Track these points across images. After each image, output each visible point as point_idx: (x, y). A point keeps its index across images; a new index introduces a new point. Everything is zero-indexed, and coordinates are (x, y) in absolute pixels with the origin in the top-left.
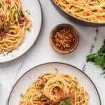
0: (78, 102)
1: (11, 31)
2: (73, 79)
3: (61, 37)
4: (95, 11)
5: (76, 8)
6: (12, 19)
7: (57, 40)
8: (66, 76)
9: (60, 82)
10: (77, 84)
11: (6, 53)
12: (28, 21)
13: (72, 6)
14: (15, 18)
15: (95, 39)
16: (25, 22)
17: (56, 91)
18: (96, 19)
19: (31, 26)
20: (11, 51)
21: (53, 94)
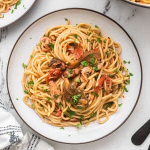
2: (93, 28)
8: (83, 26)
9: (76, 36)
21: (69, 55)
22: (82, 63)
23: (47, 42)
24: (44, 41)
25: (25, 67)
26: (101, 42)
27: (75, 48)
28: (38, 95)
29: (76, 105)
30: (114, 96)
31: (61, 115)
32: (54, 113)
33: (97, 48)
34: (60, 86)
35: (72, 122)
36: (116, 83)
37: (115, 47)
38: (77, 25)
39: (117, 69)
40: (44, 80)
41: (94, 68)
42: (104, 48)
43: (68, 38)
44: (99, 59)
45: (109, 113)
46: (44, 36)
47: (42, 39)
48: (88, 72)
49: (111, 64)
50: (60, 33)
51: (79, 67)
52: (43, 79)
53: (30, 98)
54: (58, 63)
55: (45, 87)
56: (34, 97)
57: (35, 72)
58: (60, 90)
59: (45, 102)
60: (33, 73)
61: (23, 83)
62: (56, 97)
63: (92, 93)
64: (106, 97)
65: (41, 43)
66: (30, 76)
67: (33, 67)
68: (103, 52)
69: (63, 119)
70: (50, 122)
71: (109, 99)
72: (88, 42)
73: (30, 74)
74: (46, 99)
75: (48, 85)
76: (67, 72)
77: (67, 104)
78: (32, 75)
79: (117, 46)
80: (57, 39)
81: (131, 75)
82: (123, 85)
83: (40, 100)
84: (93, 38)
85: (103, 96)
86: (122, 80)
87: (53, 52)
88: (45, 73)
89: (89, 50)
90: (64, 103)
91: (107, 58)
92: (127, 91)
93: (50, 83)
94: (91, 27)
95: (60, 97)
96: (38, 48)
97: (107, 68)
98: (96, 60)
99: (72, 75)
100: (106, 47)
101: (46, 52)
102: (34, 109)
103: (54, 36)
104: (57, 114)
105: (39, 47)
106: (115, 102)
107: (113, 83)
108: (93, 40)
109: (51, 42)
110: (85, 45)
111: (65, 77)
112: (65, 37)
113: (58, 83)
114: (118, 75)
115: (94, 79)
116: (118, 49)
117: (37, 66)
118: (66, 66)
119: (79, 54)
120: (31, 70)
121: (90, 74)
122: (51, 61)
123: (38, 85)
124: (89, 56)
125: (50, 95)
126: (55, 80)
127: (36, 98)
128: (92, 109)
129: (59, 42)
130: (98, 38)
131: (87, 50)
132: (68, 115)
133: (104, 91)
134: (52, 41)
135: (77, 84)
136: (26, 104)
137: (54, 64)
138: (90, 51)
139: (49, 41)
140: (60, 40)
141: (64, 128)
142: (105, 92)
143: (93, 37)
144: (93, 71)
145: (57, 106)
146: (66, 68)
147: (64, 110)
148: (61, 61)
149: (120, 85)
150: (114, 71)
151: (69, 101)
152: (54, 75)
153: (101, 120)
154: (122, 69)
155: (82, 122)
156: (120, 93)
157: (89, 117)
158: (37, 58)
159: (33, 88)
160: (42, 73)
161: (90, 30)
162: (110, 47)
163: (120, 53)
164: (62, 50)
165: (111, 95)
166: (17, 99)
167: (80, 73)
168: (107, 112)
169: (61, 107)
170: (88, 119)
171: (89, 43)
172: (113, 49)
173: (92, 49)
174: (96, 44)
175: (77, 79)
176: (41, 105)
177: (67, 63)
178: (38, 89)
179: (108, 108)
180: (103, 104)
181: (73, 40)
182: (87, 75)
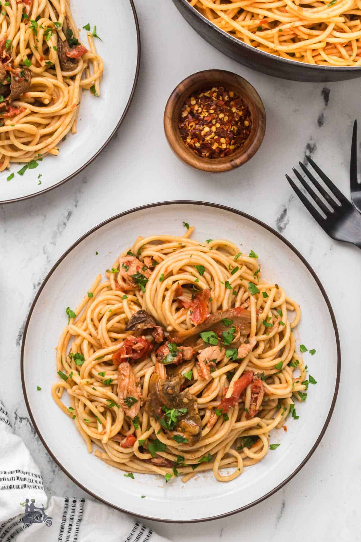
0: (262, 337)
1: (33, 94)
2: (245, 258)
3: (204, 115)
4: (321, 26)
5: (253, 15)
6: (37, 55)
7: (191, 126)
8: (221, 248)
9: (201, 269)
10: (256, 274)
11: (14, 169)
12: (90, 61)
13: (241, 11)
14: (47, 51)
15: (320, 123)
16: (81, 66)
17: (186, 298)
18: (324, 56)
19: (101, 77)
20: (32, 164)
21: (178, 309)
22: (205, 336)
23: (133, 270)
24: (127, 266)
25: (71, 315)
26: (256, 293)
27: (193, 298)
28: (90, 389)
29: (171, 431)
30: (263, 422)
31: (132, 445)
32: (119, 439)
33: (246, 305)
34: (142, 377)
35: (155, 465)
36: (273, 394)
37: (288, 310)
38: (209, 241)
39: (282, 363)
40: (110, 357)
41: (230, 353)
42: (262, 308)
43: (182, 270)
44: (244, 332)
45: (244, 459)
46: (129, 253)
47: (122, 260)
48: (214, 361)
49: (270, 348)
50: (166, 254)
51: (196, 345)
52: (107, 354)
53: (69, 391)
54: (149, 326)
55: (110, 374)
56: (78, 391)
57: (91, 335)
58: (142, 388)
59: (102, 410)
60: (85, 334)
61: (59, 352)
62: (129, 402)
63: (214, 408)
64: (244, 424)
65: (118, 268)
66: (78, 341)
67: (89, 320)
68: (257, 320)
69: (134, 456)
70: (104, 456)
71: (250, 429)
72: (226, 288)
73: (78, 336)
74: (104, 401)
75: (117, 369)
76: (166, 351)
77: (153, 423)
78: (84, 339)
79: (292, 308)
80: (158, 268)
81: (313, 381)
82: (290, 402)
83: (92, 401)
84: (239, 282)
85: (238, 420)
86: (289, 390)
87: (142, 297)
88: (115, 340)
89: (225, 307)
90: (145, 420)
91: (265, 333)
92: (296, 418)
93: (120, 366)
94: (240, 254)
95: (139, 404)
96: (108, 278)
97: (260, 358)
98: (238, 335)
99: (176, 359)
100: (267, 307)
101: (126, 292)
102: (74, 417)
103: (151, 257)
104: (124, 441)
105: (112, 277)
106: (264, 439)
107: (266, 395)
108: (240, 286)
109: (140, 271)
110: (219, 296)
111: (159, 362)
112: (176, 267)
113: (141, 370)
114: (281, 375)
115: (225, 377)
116: (293, 315)
117: (100, 320)
118: (167, 334)
119: (202, 315)
120: (84, 327)
121: (219, 364)
122: (134, 317)
123: (93, 367)
124: (223, 321)
125: (117, 395)
126: (133, 362)
127: (83, 396)
128: (206, 446)
129: (160, 276)
130: (251, 282)
131: (220, 308)
132: (151, 448)
133: (242, 409)
134: (143, 269)
135: (183, 381)
136: (58, 404)
137: (139, 326)
138: (227, 311)
139: (138, 267)
140: (162, 272)
141: (135, 475)
142: (245, 414)
143: (241, 277)
144: (226, 360)
145: (128, 422)
146: (165, 339)
147: (143, 436)
148: (158, 323)
149: (281, 401)
150: (275, 367)
151: (157, 419)
152: (134, 351)
153: (224, 473)
154: (293, 363)
155: (179, 471)
156: (278, 418)
157: (196, 462)
158: (102, 302)
159: (81, 370)
160: (108, 341)
161: (236, 261)
162: (275, 309)
163: (296, 327)
164: (164, 297)
165: (256, 420)
166: (39, 389)
167: (195, 358)
168: (240, 457)
169: (136, 428)
170: (194, 466)
171: (228, 291)
172: (281, 315)
173: (233, 306)
174: (246, 295)
175: (185, 372)
176: (91, 414)
177: (169, 328)
178: (91, 375)
179: (246, 450)
180: (234, 437)
181: (193, 279)
182: (211, 366)
